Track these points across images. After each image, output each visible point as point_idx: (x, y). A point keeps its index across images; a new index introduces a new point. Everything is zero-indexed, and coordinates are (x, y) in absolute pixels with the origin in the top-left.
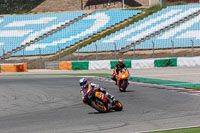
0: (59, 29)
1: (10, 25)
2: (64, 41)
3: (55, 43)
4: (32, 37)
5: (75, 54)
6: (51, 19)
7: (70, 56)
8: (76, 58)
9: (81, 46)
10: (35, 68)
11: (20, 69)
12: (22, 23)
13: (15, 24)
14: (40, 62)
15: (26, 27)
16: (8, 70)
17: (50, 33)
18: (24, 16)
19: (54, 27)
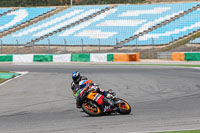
0: (173, 19)
1: (124, 14)
2: (177, 31)
3: (168, 34)
4: (146, 27)
5: (188, 45)
6: (165, 9)
7: (183, 47)
8: (189, 49)
9: (194, 37)
10: (147, 58)
11: (132, 58)
12: (136, 13)
13: (128, 14)
14: (152, 52)
15: (140, 17)
16: (120, 59)
17: (164, 23)
18: (139, 5)
19: (168, 17)
